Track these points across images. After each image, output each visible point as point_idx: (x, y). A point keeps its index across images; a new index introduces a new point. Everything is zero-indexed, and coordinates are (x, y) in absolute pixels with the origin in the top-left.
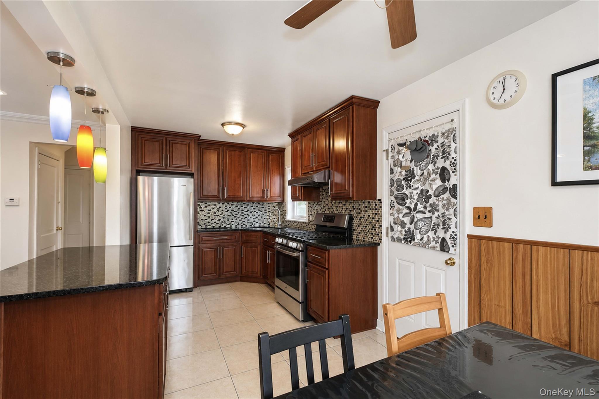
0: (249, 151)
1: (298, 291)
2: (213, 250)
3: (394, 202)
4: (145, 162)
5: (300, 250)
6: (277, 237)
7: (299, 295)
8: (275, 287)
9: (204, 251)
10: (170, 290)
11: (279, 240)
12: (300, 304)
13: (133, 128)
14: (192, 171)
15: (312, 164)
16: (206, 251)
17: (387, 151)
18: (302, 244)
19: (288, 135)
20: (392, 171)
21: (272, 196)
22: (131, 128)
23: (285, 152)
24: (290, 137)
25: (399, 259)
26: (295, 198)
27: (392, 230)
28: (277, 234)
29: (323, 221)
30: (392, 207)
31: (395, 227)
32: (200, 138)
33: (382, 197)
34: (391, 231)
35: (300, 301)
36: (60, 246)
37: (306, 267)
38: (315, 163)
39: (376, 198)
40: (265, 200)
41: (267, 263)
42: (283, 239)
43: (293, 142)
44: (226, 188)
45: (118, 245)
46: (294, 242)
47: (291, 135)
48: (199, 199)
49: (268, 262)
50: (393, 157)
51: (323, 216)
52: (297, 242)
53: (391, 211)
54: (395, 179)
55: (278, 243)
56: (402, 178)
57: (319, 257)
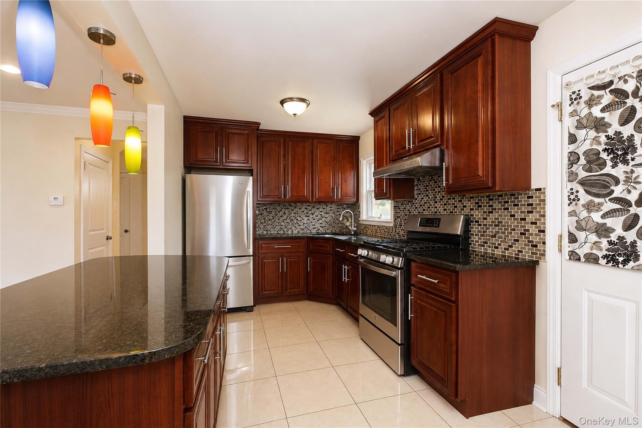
0: (315, 141)
1: (396, 326)
2: (274, 261)
3: (577, 192)
4: (198, 157)
5: (399, 267)
6: (359, 247)
7: (397, 333)
8: (361, 319)
9: (264, 262)
10: (228, 308)
11: (362, 252)
12: (400, 347)
13: (185, 118)
14: (252, 167)
15: (409, 144)
16: (266, 262)
17: (559, 106)
18: (401, 258)
19: (369, 114)
20: (573, 139)
21: (343, 196)
22: (184, 118)
23: (359, 141)
24: (372, 116)
25: (589, 291)
26: (379, 195)
27: (573, 239)
28: (359, 243)
29: (419, 226)
30: (573, 199)
31: (581, 235)
32: (260, 128)
33: (547, 185)
34: (570, 242)
35: (400, 343)
36: (112, 254)
37: (410, 295)
38: (414, 143)
39: (531, 188)
40: (335, 202)
41: (343, 282)
42: (368, 250)
43: (376, 122)
44: (288, 186)
45: (163, 255)
46: (388, 255)
47: (372, 114)
48: (258, 200)
49: (345, 280)
50: (573, 114)
51: (420, 219)
52: (393, 256)
53: (571, 208)
54: (580, 152)
55: (360, 256)
56: (600, 148)
57: (436, 281)
